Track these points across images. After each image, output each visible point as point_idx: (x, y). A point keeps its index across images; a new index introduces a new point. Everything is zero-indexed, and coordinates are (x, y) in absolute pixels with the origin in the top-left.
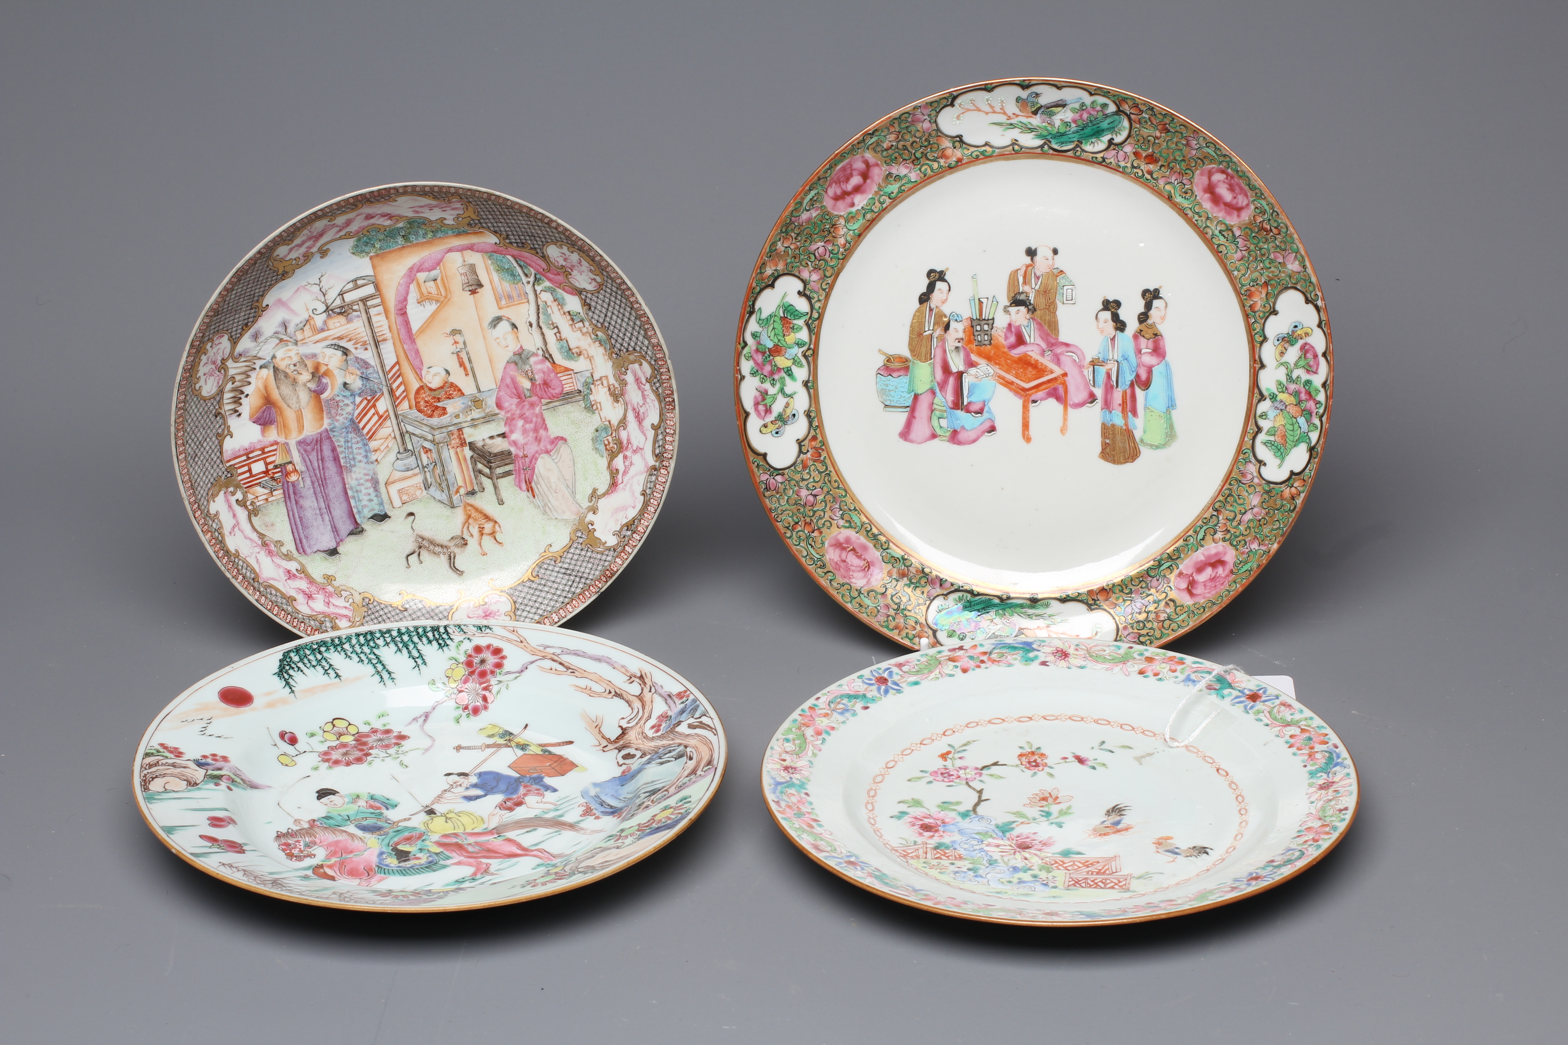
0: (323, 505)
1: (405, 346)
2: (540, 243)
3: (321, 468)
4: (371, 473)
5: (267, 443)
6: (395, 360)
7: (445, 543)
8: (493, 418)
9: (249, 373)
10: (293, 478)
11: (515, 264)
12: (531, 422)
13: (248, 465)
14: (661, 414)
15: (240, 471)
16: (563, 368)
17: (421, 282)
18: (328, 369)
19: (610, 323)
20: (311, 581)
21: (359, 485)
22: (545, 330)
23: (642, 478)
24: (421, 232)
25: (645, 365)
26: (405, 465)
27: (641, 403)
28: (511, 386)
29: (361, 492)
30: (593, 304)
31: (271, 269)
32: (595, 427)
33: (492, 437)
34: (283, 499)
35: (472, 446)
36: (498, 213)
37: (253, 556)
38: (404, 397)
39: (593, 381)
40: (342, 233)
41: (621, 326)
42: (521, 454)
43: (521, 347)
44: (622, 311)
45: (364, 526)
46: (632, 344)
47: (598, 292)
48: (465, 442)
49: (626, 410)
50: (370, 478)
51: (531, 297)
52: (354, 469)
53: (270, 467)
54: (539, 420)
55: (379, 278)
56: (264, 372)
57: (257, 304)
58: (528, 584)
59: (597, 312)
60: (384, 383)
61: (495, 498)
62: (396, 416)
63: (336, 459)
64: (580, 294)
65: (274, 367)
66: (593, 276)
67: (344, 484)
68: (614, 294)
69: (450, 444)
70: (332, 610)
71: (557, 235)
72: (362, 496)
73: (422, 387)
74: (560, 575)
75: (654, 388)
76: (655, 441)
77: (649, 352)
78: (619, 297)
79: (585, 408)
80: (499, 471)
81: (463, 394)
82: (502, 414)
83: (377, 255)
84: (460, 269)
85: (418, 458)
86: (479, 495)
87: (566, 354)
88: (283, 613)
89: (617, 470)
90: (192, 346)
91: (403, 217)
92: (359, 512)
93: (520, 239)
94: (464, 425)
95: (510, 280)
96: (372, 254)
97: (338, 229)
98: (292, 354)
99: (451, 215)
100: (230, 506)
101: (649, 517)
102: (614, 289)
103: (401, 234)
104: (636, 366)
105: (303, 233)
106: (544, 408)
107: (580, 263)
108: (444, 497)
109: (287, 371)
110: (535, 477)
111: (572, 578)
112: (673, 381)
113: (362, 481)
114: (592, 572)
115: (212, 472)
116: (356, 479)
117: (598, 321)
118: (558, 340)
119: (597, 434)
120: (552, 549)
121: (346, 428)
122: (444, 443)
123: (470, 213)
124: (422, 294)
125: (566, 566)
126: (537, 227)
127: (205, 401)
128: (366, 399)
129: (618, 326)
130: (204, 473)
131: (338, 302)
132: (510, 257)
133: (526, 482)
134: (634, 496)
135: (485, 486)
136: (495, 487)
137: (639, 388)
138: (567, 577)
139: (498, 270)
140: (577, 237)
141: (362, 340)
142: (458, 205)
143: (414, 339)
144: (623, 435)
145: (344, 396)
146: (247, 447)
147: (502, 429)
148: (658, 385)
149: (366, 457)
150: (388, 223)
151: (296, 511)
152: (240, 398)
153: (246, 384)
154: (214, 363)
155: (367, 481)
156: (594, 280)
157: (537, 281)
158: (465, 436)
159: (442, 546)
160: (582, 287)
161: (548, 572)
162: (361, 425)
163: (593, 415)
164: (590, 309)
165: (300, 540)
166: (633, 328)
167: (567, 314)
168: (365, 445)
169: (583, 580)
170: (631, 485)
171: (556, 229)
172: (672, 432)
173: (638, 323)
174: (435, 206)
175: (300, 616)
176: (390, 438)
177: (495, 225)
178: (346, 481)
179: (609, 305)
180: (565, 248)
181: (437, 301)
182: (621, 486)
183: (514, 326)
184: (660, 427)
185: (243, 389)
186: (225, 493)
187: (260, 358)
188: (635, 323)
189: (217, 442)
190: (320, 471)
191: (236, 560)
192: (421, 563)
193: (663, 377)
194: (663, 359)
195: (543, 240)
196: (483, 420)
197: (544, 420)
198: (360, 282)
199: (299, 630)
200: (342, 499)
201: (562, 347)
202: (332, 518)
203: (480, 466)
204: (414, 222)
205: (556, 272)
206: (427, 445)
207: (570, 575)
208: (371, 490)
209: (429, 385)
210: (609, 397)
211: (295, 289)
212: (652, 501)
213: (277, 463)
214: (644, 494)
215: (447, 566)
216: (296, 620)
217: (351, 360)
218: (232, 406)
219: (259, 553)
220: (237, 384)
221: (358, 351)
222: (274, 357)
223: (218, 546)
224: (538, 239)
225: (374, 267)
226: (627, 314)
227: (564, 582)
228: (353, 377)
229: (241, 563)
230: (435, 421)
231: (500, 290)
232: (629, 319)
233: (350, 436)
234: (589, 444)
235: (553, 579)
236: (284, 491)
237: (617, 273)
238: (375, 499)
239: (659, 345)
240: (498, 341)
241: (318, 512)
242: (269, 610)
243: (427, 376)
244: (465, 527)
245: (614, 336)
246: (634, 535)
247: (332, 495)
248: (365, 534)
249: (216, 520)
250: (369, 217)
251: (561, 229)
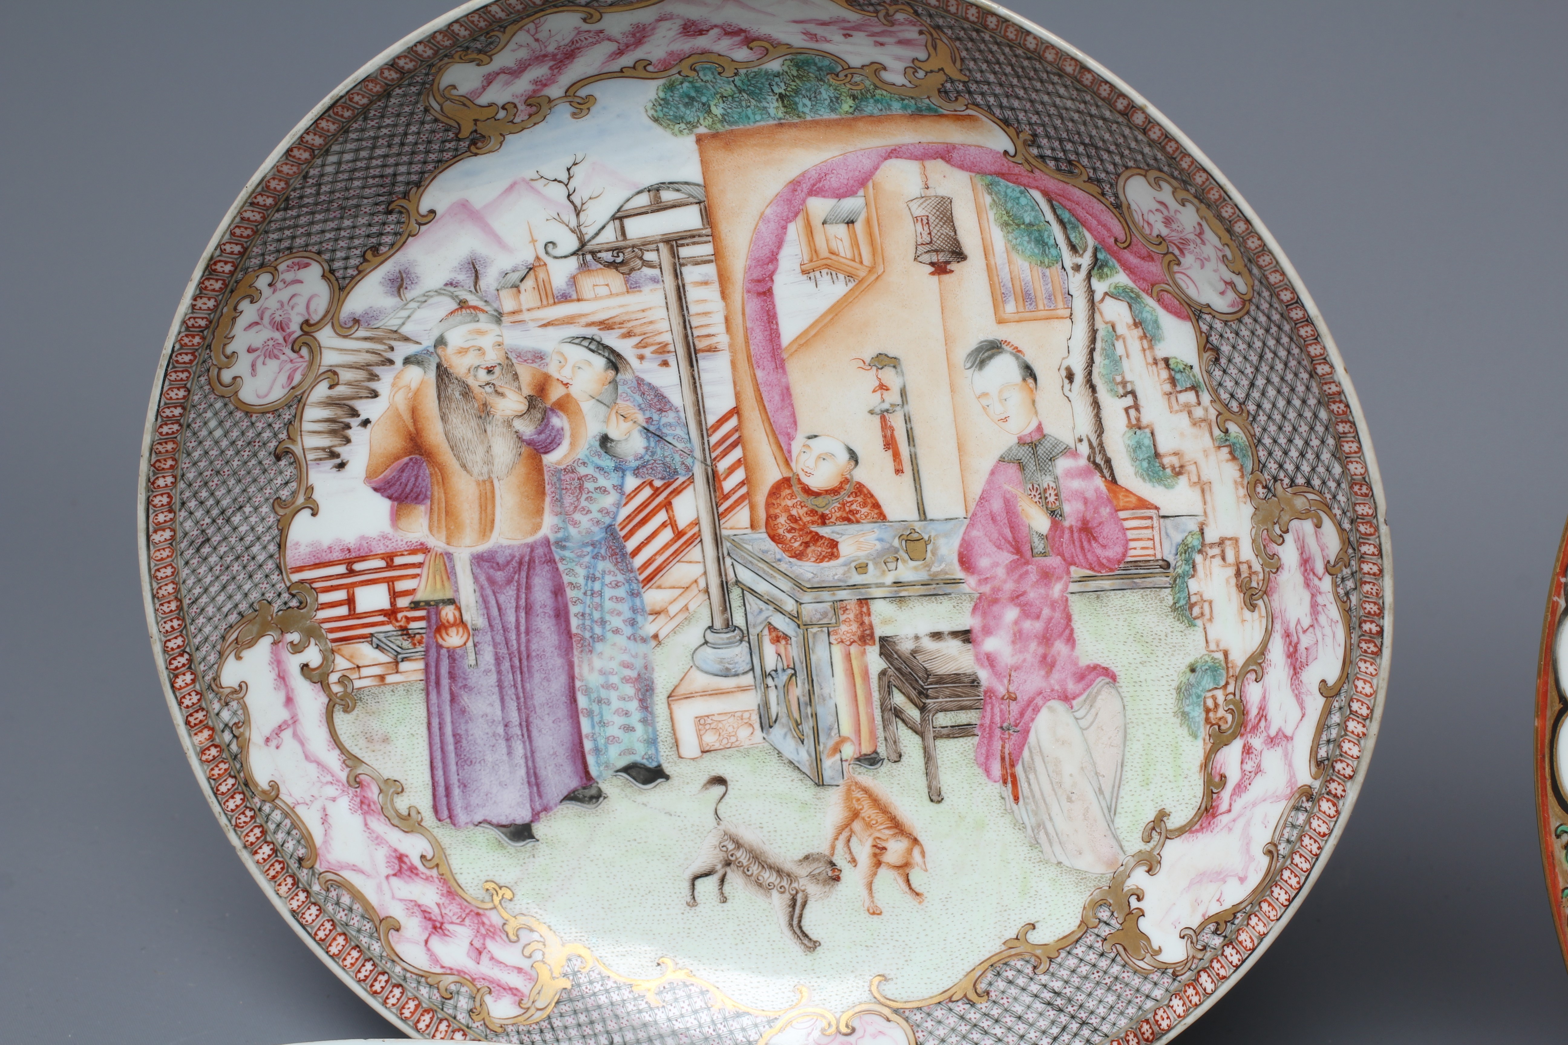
0: (514, 717)
1: (759, 374)
2: (1111, 168)
3: (523, 628)
4: (639, 663)
5: (402, 546)
6: (730, 404)
7: (788, 866)
8: (948, 589)
9: (377, 370)
10: (454, 639)
11: (1050, 216)
12: (1038, 617)
13: (350, 587)
14: (1347, 662)
15: (324, 598)
16: (1133, 500)
17: (816, 222)
18: (568, 395)
19: (1259, 406)
20: (451, 891)
21: (608, 686)
22: (1103, 394)
23: (1275, 811)
24: (826, 94)
25: (1328, 527)
26: (721, 661)
27: (1306, 622)
28: (1002, 518)
29: (609, 703)
30: (1226, 349)
31: (436, 120)
32: (1190, 660)
33: (937, 636)
34: (422, 685)
35: (886, 646)
36: (1008, 70)
37: (317, 805)
38: (742, 498)
39: (1203, 544)
40: (627, 60)
41: (1284, 417)
42: (1001, 690)
43: (1039, 428)
44: (1289, 377)
45: (605, 787)
46: (1306, 468)
47: (1240, 320)
48: (872, 635)
49: (1268, 633)
50: (633, 674)
51: (1080, 305)
52: (599, 647)
53: (403, 602)
54: (1058, 615)
55: (714, 191)
56: (414, 374)
57: (403, 202)
58: (960, 1008)
59: (1233, 371)
60: (698, 454)
61: (921, 783)
62: (718, 541)
63: (561, 615)
64: (1198, 318)
65: (439, 366)
66: (1228, 276)
67: (572, 678)
68: (1274, 330)
69: (836, 633)
70: (486, 968)
71: (1147, 150)
72: (608, 716)
73: (786, 482)
74: (1038, 1006)
75: (1341, 592)
76: (1322, 726)
77: (1341, 498)
78: (1285, 340)
79: (1174, 608)
80: (943, 720)
81: (882, 517)
82: (971, 583)
83: (715, 136)
84: (914, 206)
85: (755, 650)
86: (886, 767)
87: (1145, 464)
88: (355, 954)
89: (1223, 777)
90: (210, 270)
91: (780, 44)
92: (597, 751)
93: (1064, 151)
94: (876, 592)
95: (1033, 254)
96: (702, 130)
97: (612, 47)
98: (487, 342)
99: (898, 58)
100: (282, 677)
101: (1272, 914)
102: (1276, 317)
103: (777, 90)
104: (1308, 526)
105: (516, 39)
106: (1073, 587)
107: (1200, 234)
108: (803, 756)
109: (471, 381)
110: (1026, 753)
111: (1063, 1019)
112: (1388, 583)
113: (614, 679)
114: (1112, 1017)
115: (247, 587)
116: (602, 672)
117: (1232, 396)
118: (1130, 426)
119: (1192, 677)
120: (1035, 937)
121: (593, 545)
122: (821, 626)
123: (941, 60)
124: (814, 251)
125: (1057, 985)
126: (1100, 123)
127: (248, 414)
128: (651, 484)
129: (1277, 417)
130: (224, 587)
131: (609, 236)
132: (1037, 195)
133: (1003, 759)
134: (1248, 851)
135: (903, 750)
136: (928, 757)
137: (1307, 585)
138: (1052, 1013)
139: (1007, 224)
140: (1194, 161)
141: (659, 339)
142: (911, 33)
143: (783, 361)
144: (1253, 693)
145: (600, 468)
146: (352, 546)
147: (966, 621)
148: (1350, 584)
149: (633, 623)
150: (742, 54)
151: (448, 719)
152: (348, 426)
153: (364, 393)
154: (280, 327)
155: (626, 680)
156: (1231, 284)
157: (1097, 266)
158: (875, 620)
159: (779, 872)
160: (1203, 300)
161: (1013, 991)
162: (631, 545)
163: (1190, 630)
164: (1217, 360)
165: (447, 789)
166: (1312, 428)
167: (1162, 365)
168: (634, 594)
169: (1086, 1032)
170: (1248, 824)
171: (1145, 132)
172: (1365, 711)
173: (1323, 415)
174: (858, 28)
175: (398, 969)
176: (694, 590)
177: (1005, 101)
178: (577, 670)
179: (1261, 357)
180: (1167, 188)
181: (850, 276)
182: (1224, 819)
183: (1029, 372)
184: (1338, 694)
185: (359, 405)
186: (275, 643)
187: (406, 339)
188: (1315, 416)
189: (272, 519)
190: (518, 635)
191: (267, 808)
192: (724, 900)
193: (1366, 568)
194: (1371, 519)
195: (1117, 159)
196: (923, 590)
197: (1069, 618)
198: (667, 196)
199: (384, 1003)
200: (562, 711)
201: (1139, 446)
202: (533, 752)
203: (899, 699)
204: (807, 63)
205: (1144, 252)
206: (782, 623)
207: (1061, 1010)
208: (633, 706)
209: (805, 480)
210: (1234, 590)
211: (506, 184)
212: (1286, 874)
213: (420, 596)
214: (1271, 852)
215: (783, 920)
216: (383, 978)
217: (625, 382)
218: (325, 441)
219: (334, 800)
220: (341, 390)
221: (646, 364)
222: (441, 342)
223: (223, 766)
224: (1105, 156)
225: (704, 163)
226: (1300, 388)
227: (1043, 1024)
228: (625, 426)
229: (277, 816)
230: (807, 569)
231: (1004, 274)
232: (1304, 402)
233: (601, 565)
234: (1168, 700)
235: (1019, 1009)
236: (427, 665)
237: (1283, 274)
238: (640, 728)
239: (1365, 481)
240: (984, 402)
241: (500, 730)
242: (320, 942)
243: (803, 457)
244: (845, 834)
245: (1267, 441)
246: (1228, 951)
247: (539, 697)
248: (604, 805)
249: (234, 704)
250: (691, 29)
251: (1155, 134)
